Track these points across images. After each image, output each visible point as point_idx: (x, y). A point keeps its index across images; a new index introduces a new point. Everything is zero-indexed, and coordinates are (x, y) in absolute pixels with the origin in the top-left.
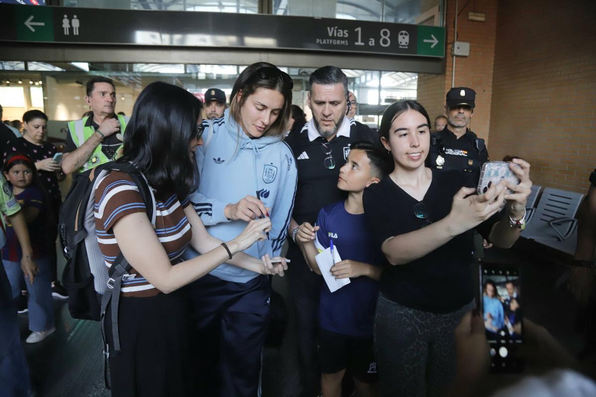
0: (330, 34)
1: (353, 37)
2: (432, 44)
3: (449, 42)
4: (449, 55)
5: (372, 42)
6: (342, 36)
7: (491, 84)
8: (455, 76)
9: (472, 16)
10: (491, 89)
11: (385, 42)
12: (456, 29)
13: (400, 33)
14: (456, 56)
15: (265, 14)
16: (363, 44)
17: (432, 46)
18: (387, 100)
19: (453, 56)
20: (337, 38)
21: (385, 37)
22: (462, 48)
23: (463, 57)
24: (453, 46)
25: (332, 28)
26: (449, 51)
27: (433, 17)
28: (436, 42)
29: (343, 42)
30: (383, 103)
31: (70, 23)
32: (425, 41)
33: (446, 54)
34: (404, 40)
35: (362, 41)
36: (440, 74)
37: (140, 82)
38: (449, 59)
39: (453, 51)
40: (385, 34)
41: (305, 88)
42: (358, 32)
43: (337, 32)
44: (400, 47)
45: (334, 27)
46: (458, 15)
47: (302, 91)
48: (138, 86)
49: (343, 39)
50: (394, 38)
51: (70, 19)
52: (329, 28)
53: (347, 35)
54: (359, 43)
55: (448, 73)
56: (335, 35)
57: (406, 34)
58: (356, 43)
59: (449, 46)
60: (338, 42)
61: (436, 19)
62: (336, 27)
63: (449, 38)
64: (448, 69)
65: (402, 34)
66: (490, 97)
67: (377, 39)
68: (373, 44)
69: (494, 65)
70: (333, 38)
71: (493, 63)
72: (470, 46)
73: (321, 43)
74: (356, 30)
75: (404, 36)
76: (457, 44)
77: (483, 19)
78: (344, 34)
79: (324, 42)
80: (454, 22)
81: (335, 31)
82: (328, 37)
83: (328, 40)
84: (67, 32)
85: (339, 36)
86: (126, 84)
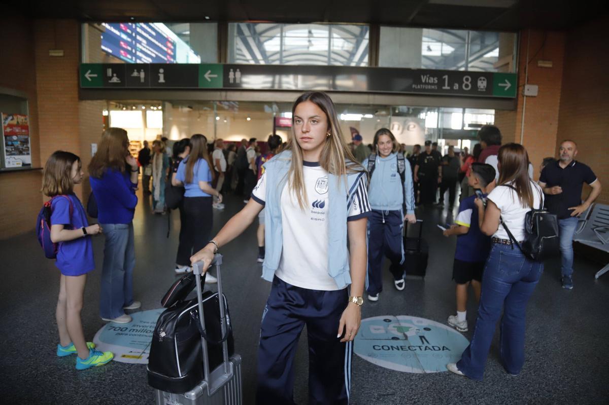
0: (423, 81)
1: (441, 83)
2: (505, 87)
3: (520, 85)
4: (520, 96)
5: (456, 87)
6: (432, 82)
7: (557, 119)
8: (525, 112)
9: (541, 64)
10: (557, 122)
11: (467, 86)
12: (527, 75)
13: (479, 79)
14: (527, 96)
15: (374, 66)
16: (449, 88)
17: (506, 89)
18: (470, 125)
19: (523, 96)
20: (429, 84)
21: (467, 83)
22: (531, 90)
23: (532, 97)
24: (524, 89)
25: (425, 77)
26: (520, 92)
27: (507, 64)
28: (509, 85)
29: (433, 87)
30: (467, 128)
31: (235, 75)
32: (500, 85)
33: (518, 95)
34: (482, 84)
35: (448, 86)
36: (512, 110)
37: (237, 106)
38: (520, 99)
39: (524, 92)
40: (467, 80)
41: (391, 114)
42: (445, 79)
43: (429, 79)
44: (479, 90)
45: (426, 75)
46: (529, 63)
47: (389, 117)
48: (236, 109)
49: (433, 84)
50: (474, 83)
51: (235, 71)
52: (422, 77)
53: (436, 81)
54: (446, 87)
55: (518, 110)
56: (427, 81)
57: (484, 80)
58: (444, 88)
59: (521, 89)
60: (429, 87)
61: (510, 66)
62: (428, 76)
63: (521, 81)
64: (519, 106)
65: (481, 80)
66: (557, 129)
67: (461, 84)
68: (457, 88)
69: (560, 103)
70: (426, 83)
71: (559, 101)
72: (539, 88)
73: (416, 87)
74: (444, 77)
75: (482, 81)
76: (527, 87)
77: (550, 66)
78: (434, 81)
79: (419, 87)
80: (525, 68)
81: (427, 79)
82: (421, 83)
83: (421, 86)
84: (231, 81)
85: (430, 81)
86: (226, 107)
